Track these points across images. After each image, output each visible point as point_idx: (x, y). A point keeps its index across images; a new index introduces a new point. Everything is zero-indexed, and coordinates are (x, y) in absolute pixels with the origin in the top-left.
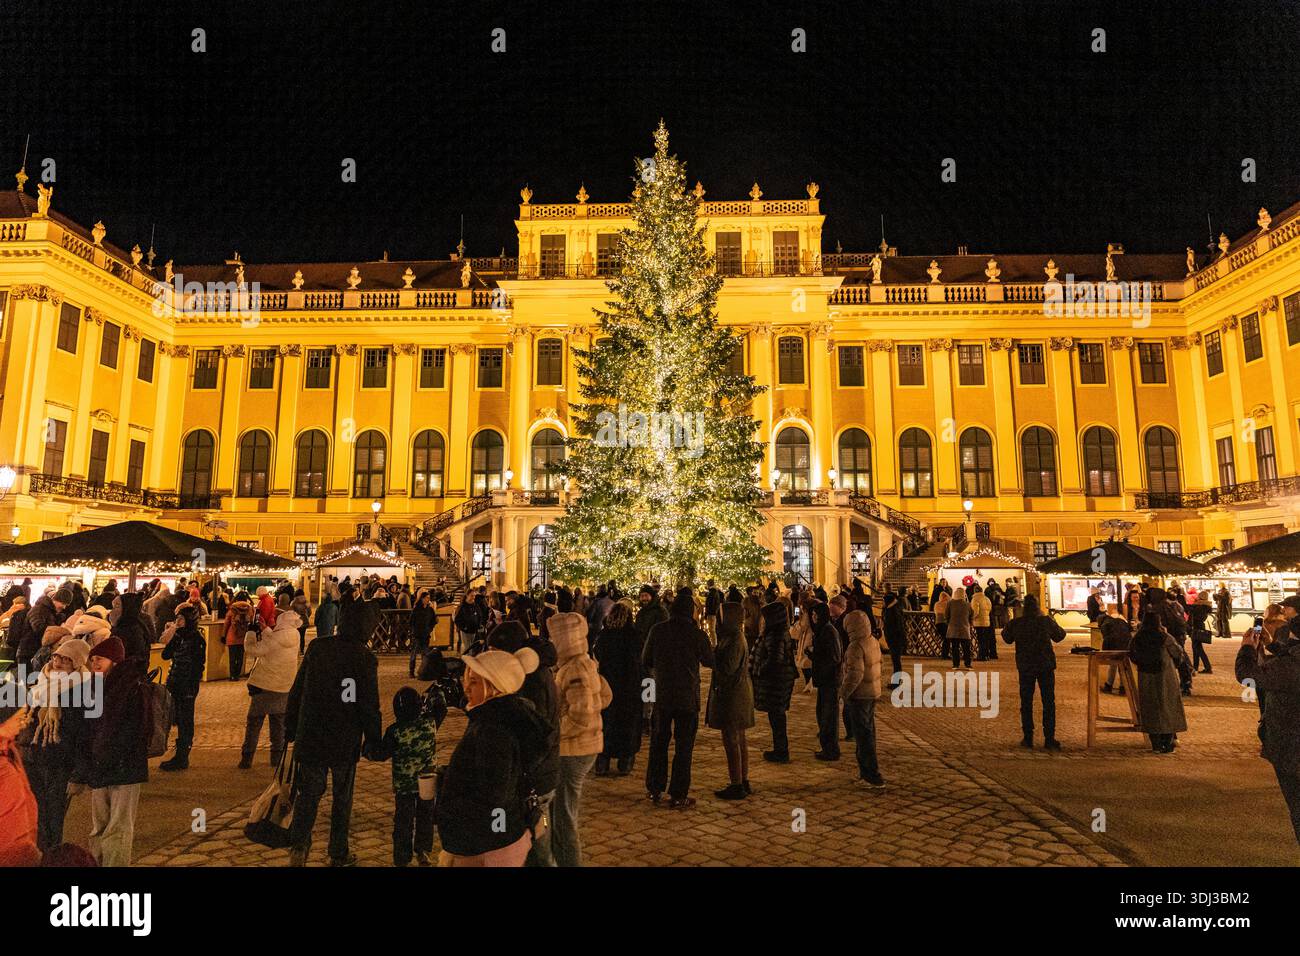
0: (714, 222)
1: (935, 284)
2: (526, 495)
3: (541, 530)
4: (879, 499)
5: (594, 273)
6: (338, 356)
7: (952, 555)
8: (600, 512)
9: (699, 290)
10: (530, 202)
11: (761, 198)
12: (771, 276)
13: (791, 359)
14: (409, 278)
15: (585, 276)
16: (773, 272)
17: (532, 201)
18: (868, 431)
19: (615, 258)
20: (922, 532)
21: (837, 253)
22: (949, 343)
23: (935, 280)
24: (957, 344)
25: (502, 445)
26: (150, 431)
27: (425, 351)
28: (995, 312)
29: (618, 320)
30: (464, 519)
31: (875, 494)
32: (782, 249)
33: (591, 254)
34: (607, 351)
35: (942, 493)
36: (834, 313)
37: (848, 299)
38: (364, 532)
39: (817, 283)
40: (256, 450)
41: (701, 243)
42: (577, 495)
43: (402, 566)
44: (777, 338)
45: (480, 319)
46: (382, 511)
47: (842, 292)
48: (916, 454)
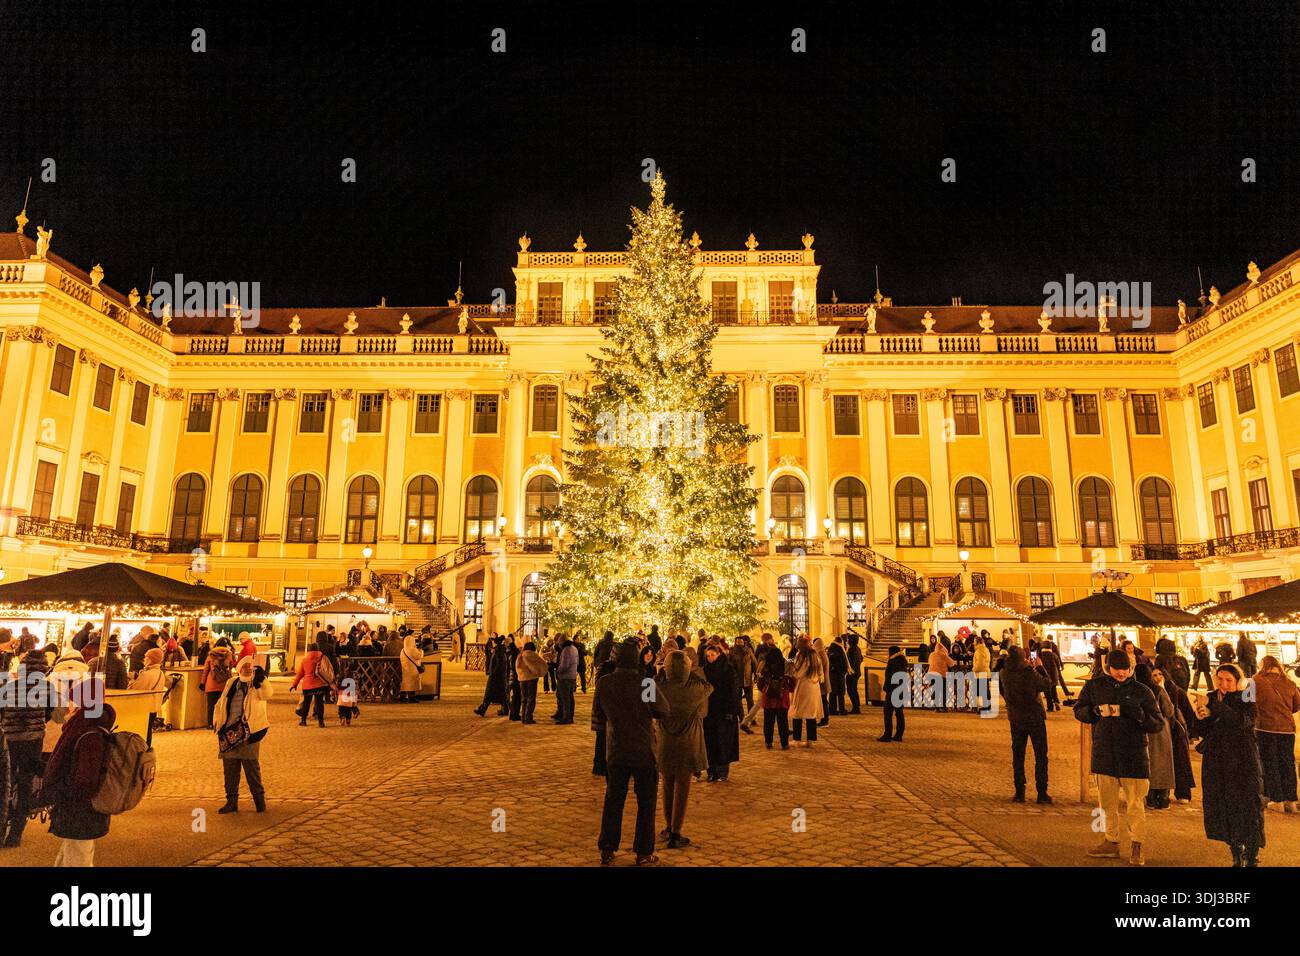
0: (711, 271)
1: (929, 334)
2: (520, 542)
3: (535, 578)
4: (874, 548)
5: (591, 320)
6: (333, 400)
7: (948, 605)
8: (591, 558)
9: (694, 338)
10: (528, 250)
11: (757, 249)
12: (767, 324)
13: (787, 407)
14: (406, 323)
15: (582, 323)
16: (768, 320)
17: (531, 249)
18: (863, 480)
19: (610, 305)
20: (918, 582)
21: (832, 302)
22: (943, 394)
23: (929, 330)
24: (951, 394)
25: (496, 491)
26: (141, 474)
27: (421, 397)
28: (990, 363)
29: (613, 367)
30: (457, 565)
31: (871, 544)
32: (778, 298)
33: (588, 301)
34: (601, 397)
35: (937, 543)
36: (829, 362)
37: (843, 349)
38: (355, 577)
39: (811, 332)
40: (247, 494)
41: (696, 291)
42: (571, 541)
43: (391, 613)
44: (773, 386)
45: (476, 365)
46: (373, 557)
47: (837, 341)
48: (912, 503)
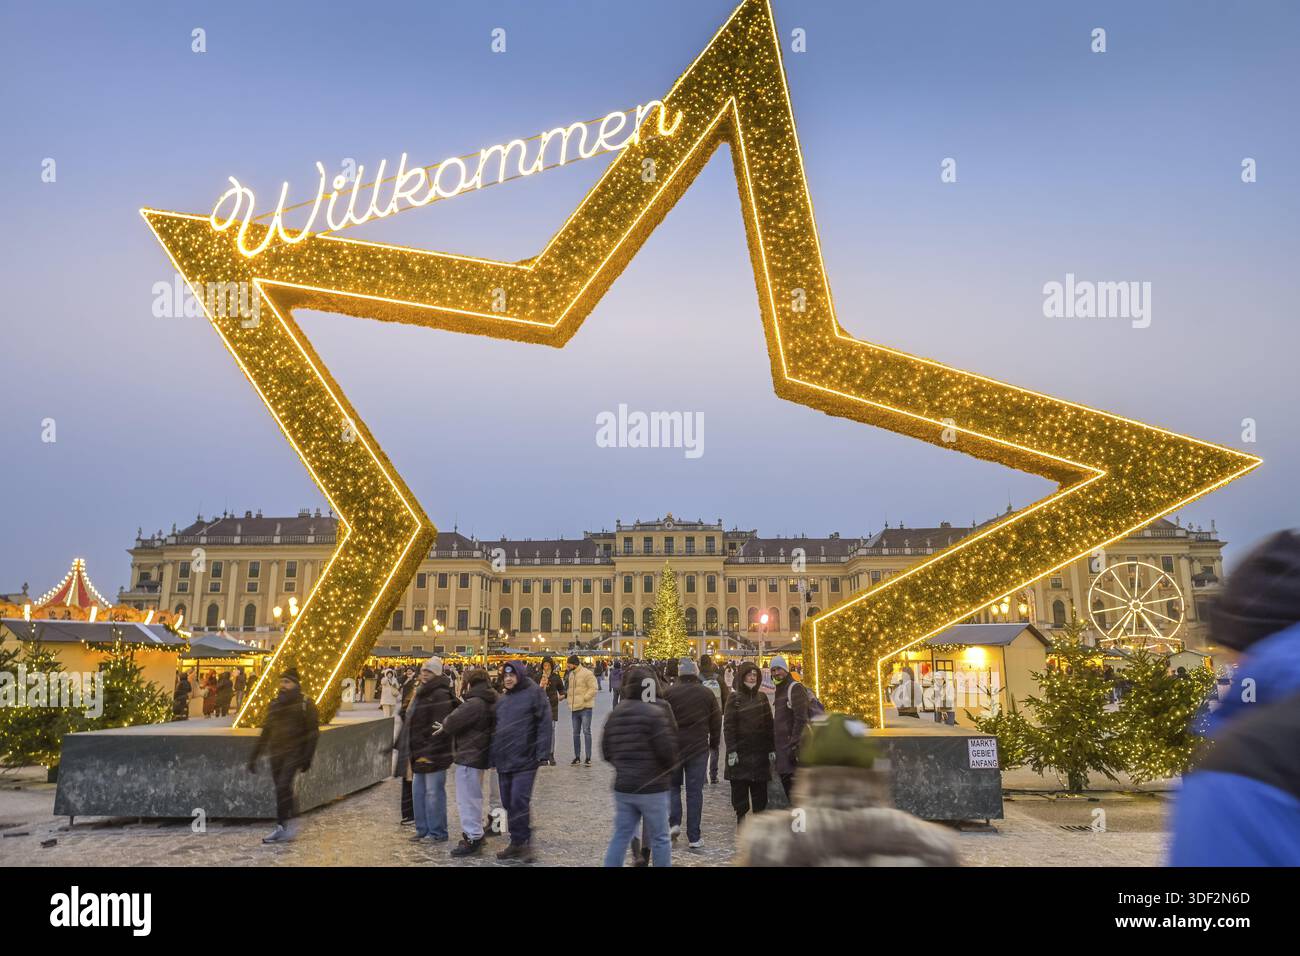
1: (762, 557)
3: (627, 644)
5: (643, 551)
6: (553, 582)
13: (711, 583)
14: (577, 553)
15: (640, 553)
16: (706, 552)
18: (737, 608)
22: (766, 578)
25: (612, 613)
27: (585, 580)
28: (782, 567)
30: (604, 639)
32: (709, 543)
33: (641, 544)
36: (725, 569)
37: (731, 562)
39: (720, 558)
40: (526, 615)
44: (706, 576)
45: (604, 569)
47: (729, 559)
